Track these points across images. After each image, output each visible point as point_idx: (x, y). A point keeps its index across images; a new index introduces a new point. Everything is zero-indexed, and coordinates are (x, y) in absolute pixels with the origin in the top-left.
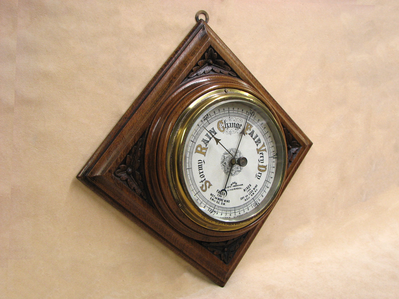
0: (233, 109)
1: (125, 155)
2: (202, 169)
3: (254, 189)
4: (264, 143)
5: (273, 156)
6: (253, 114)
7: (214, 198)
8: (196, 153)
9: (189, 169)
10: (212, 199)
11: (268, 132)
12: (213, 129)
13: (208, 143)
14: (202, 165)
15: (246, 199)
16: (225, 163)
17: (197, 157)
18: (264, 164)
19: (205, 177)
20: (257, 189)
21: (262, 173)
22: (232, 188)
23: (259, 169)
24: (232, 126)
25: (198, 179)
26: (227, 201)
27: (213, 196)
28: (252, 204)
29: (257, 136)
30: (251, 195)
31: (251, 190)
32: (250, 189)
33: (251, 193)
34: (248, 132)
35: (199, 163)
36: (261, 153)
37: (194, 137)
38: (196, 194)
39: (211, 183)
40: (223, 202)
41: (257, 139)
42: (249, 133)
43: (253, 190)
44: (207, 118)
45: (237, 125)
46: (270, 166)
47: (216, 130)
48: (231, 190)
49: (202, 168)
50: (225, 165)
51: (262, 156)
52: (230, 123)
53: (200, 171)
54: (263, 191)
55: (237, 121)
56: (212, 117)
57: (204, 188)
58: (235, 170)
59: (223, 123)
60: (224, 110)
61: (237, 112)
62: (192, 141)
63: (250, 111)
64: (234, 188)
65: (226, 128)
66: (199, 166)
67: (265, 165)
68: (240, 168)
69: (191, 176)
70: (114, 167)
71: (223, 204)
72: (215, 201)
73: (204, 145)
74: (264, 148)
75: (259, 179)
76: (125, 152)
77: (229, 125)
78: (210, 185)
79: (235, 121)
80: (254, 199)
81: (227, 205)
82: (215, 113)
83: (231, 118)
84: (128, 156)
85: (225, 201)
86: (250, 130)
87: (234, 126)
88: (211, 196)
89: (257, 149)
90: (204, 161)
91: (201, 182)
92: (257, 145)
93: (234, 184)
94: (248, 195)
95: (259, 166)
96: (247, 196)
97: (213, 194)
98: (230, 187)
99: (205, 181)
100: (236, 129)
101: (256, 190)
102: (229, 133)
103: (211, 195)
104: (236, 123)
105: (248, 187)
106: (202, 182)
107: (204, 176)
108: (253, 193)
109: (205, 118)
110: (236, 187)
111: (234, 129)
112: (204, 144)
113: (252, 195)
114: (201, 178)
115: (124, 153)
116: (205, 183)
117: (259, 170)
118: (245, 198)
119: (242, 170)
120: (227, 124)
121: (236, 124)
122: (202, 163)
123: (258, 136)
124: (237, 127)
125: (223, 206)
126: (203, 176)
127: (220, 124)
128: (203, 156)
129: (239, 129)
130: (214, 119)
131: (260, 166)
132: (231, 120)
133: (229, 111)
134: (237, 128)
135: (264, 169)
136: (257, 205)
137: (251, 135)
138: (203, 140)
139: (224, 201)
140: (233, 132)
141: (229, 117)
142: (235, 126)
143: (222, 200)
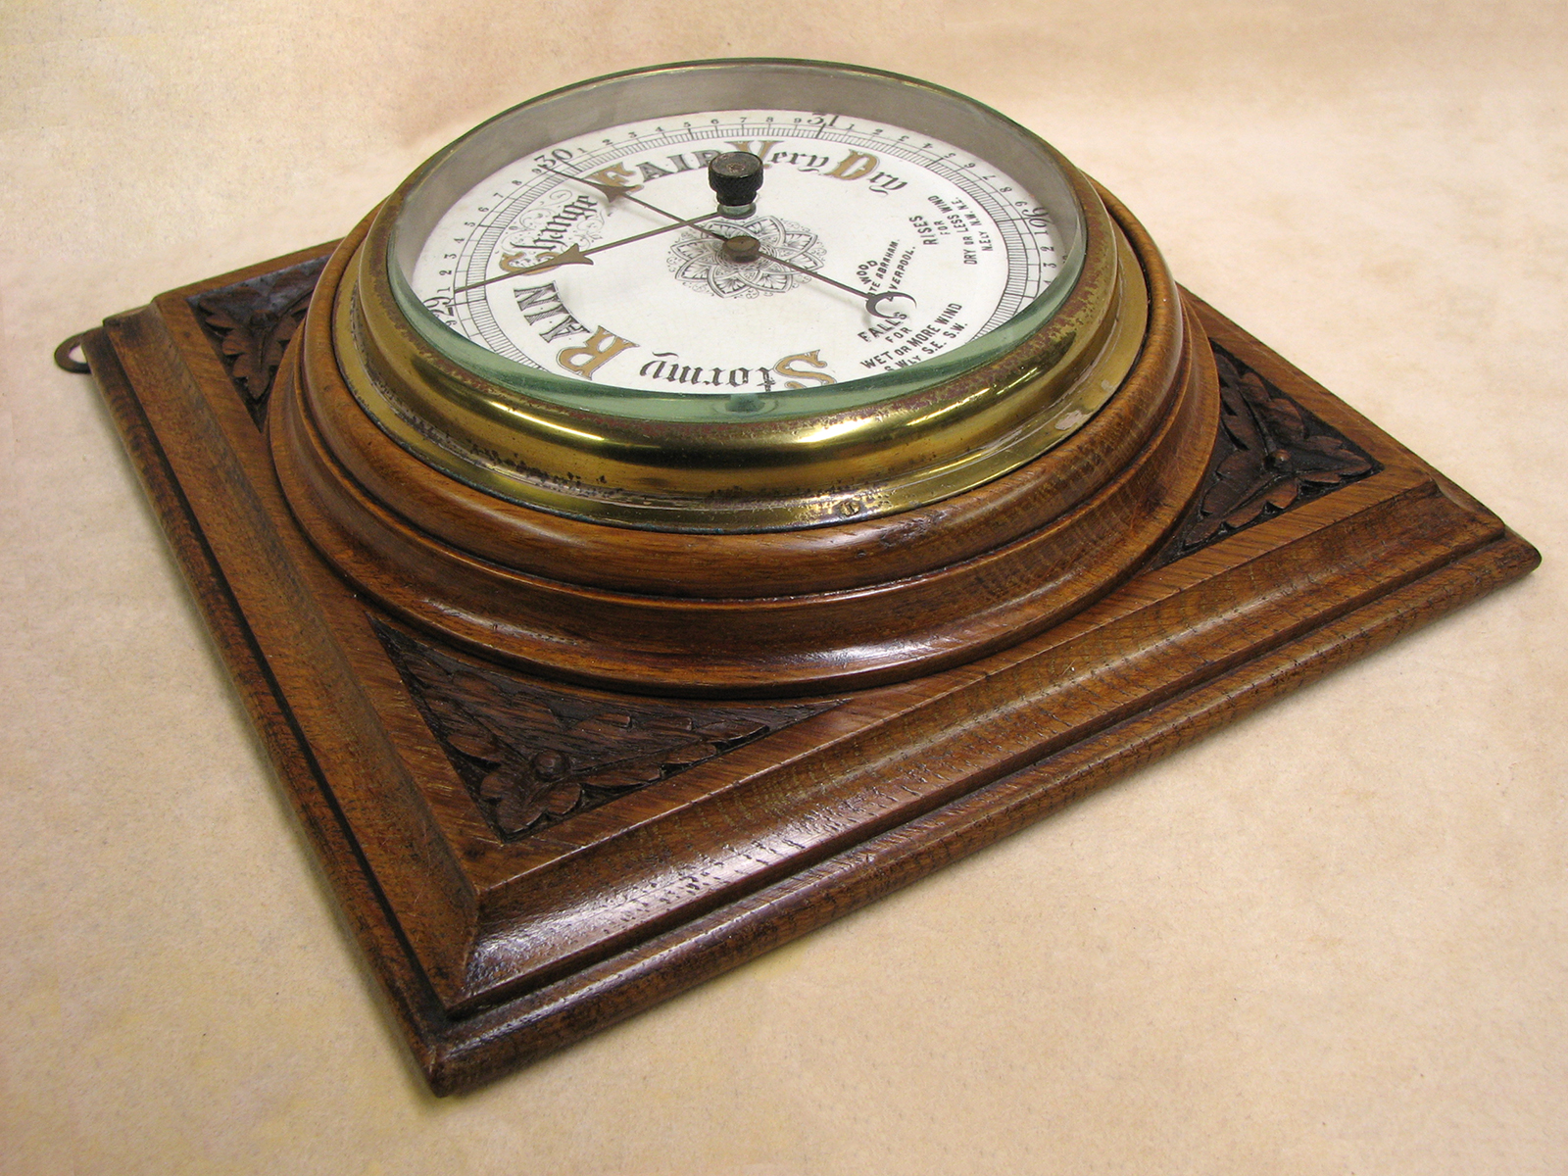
1: (435, 751)
2: (699, 370)
3: (946, 210)
4: (729, 143)
5: (821, 124)
6: (561, 154)
11: (686, 123)
12: (518, 294)
13: (577, 322)
14: (676, 365)
15: (986, 244)
16: (732, 282)
18: (839, 158)
19: (747, 368)
20: (955, 200)
21: (880, 170)
23: (848, 176)
24: (561, 228)
26: (951, 311)
28: (1023, 231)
29: (679, 158)
30: (970, 227)
31: (947, 221)
32: (938, 223)
33: (959, 224)
34: (635, 179)
42: (643, 179)
43: (950, 214)
44: (452, 303)
45: (570, 209)
46: (864, 143)
47: (536, 281)
49: (694, 367)
50: (741, 285)
52: (543, 231)
54: (979, 183)
55: (554, 207)
58: (796, 254)
64: (889, 275)
67: (848, 154)
70: (466, 822)
73: (576, 340)
75: (905, 184)
76: (419, 748)
78: (811, 357)
79: (546, 214)
80: (1001, 218)
83: (518, 225)
84: (448, 738)
85: (942, 321)
86: (631, 173)
87: (567, 222)
90: (658, 355)
94: (966, 234)
95: (833, 175)
96: (967, 238)
101: (959, 205)
104: (559, 210)
105: (923, 228)
107: (742, 369)
108: (963, 218)
110: (892, 269)
111: (580, 224)
112: (570, 336)
113: (975, 223)
115: (420, 751)
116: (782, 374)
117: (854, 178)
118: (976, 247)
120: (537, 241)
121: (565, 212)
122: (664, 363)
124: (578, 211)
126: (739, 372)
128: (628, 351)
129: (592, 208)
131: (837, 170)
132: (527, 225)
134: (582, 214)
135: (863, 162)
136: (1043, 215)
137: (656, 173)
138: (549, 336)
139: (938, 326)
141: (512, 228)
142: (572, 216)
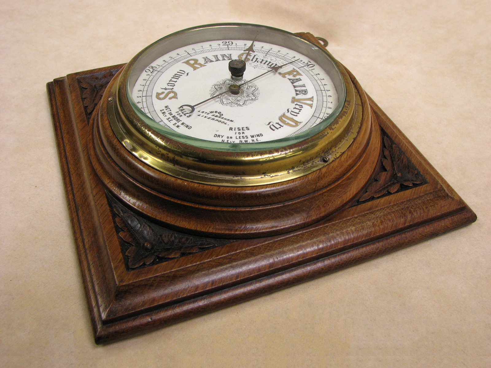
0: (279, 51)
3: (252, 136)
5: (324, 118)
6: (311, 66)
7: (167, 113)
8: (184, 64)
9: (159, 71)
10: (163, 111)
11: (330, 90)
16: (221, 88)
17: (181, 67)
18: (296, 118)
20: (258, 140)
21: (285, 126)
22: (210, 116)
23: (282, 118)
25: (161, 85)
26: (187, 126)
27: (169, 110)
30: (239, 139)
33: (241, 138)
34: (291, 77)
35: (178, 72)
36: (299, 105)
37: (194, 51)
38: (143, 96)
39: (178, 96)
40: (179, 124)
41: (302, 89)
43: (249, 137)
46: (307, 126)
47: (235, 57)
48: (205, 117)
49: (179, 78)
51: (300, 108)
52: (262, 60)
53: (173, 79)
55: (277, 62)
56: (238, 46)
57: (162, 96)
58: (232, 101)
59: (251, 56)
60: (263, 48)
61: (283, 56)
62: (188, 53)
63: (309, 62)
65: (253, 61)
66: (175, 74)
68: (244, 103)
69: (155, 79)
71: (176, 125)
72: (166, 116)
73: (202, 61)
74: (309, 102)
77: (260, 60)
79: (273, 61)
81: (182, 130)
82: (245, 45)
86: (294, 76)
87: (267, 64)
88: (165, 109)
89: (293, 98)
91: (164, 89)
92: (297, 94)
93: (217, 114)
94: (234, 138)
95: (283, 116)
96: (231, 138)
97: (170, 107)
98: (206, 113)
99: (170, 90)
100: (269, 67)
101: (255, 140)
102: (253, 65)
103: (166, 107)
106: (166, 89)
109: (226, 44)
113: (241, 141)
114: (168, 85)
118: (225, 138)
119: (245, 107)
120: (257, 59)
122: (184, 74)
123: (305, 87)
125: (174, 127)
127: (245, 55)
130: (240, 49)
131: (287, 116)
132: (267, 57)
133: (270, 51)
135: (293, 124)
137: (293, 81)
138: (206, 58)
140: (260, 68)
142: (270, 65)
143: (178, 120)
